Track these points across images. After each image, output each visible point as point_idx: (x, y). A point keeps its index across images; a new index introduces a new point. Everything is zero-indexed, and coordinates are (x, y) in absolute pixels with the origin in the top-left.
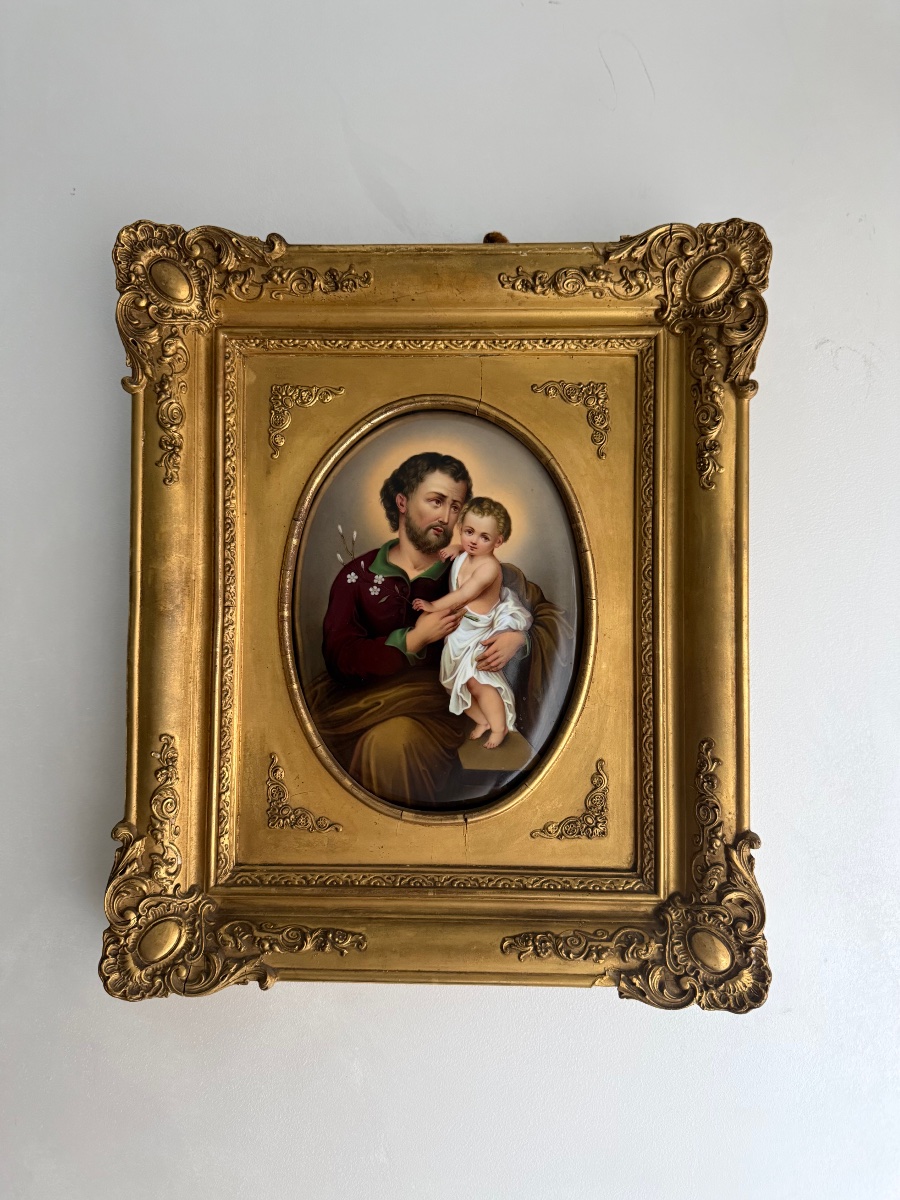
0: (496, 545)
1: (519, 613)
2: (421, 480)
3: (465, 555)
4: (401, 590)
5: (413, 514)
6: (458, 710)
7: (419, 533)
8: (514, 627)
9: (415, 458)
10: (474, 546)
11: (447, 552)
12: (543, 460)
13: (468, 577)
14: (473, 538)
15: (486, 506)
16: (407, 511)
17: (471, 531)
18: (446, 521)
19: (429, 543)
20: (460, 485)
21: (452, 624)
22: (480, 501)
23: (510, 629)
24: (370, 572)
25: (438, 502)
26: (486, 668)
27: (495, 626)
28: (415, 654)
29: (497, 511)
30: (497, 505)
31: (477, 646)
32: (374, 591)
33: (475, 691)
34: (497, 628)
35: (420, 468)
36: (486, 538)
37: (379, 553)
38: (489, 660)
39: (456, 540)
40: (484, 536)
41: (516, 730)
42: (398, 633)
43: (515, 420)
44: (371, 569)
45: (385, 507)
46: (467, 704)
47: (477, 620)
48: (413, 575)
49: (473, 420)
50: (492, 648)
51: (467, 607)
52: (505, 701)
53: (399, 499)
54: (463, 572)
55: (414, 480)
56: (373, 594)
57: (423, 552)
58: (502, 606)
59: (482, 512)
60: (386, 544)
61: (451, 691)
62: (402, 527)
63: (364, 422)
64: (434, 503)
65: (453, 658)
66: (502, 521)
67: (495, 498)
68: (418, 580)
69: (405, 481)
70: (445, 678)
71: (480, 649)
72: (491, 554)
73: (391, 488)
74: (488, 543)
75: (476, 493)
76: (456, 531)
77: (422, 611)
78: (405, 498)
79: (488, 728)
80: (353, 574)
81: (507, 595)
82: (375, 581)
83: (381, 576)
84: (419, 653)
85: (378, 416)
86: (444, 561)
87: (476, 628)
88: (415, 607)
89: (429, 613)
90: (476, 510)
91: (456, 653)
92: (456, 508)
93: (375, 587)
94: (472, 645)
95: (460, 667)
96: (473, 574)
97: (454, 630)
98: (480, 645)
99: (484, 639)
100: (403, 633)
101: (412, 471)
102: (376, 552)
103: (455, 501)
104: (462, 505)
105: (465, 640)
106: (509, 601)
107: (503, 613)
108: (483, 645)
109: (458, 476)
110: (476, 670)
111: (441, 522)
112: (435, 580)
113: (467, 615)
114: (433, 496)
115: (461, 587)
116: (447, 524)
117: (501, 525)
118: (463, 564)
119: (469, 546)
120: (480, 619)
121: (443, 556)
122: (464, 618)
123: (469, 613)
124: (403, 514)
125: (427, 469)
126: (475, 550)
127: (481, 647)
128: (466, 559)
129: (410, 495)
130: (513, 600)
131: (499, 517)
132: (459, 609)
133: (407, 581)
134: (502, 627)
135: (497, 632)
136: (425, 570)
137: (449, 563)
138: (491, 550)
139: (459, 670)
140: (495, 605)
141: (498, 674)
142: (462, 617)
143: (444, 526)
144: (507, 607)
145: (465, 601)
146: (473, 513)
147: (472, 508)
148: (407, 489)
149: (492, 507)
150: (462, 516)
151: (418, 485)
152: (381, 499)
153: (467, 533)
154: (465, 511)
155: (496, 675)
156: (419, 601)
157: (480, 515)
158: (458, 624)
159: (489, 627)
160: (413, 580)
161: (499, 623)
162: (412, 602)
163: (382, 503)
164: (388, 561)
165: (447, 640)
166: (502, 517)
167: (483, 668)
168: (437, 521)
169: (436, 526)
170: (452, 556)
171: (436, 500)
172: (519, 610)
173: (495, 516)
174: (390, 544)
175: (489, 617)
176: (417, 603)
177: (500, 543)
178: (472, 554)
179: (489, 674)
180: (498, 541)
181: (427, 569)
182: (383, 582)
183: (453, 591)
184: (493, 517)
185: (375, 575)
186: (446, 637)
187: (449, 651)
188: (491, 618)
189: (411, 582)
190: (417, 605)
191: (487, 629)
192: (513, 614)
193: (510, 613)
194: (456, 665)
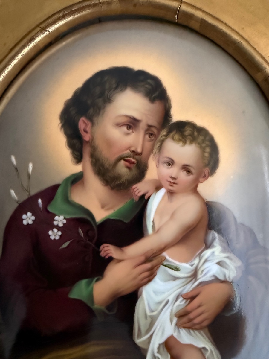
0: (201, 180)
1: (228, 261)
2: (108, 100)
3: (162, 192)
4: (86, 233)
5: (99, 143)
7: (107, 165)
8: (221, 278)
9: (101, 75)
10: (173, 181)
11: (140, 188)
13: (166, 218)
14: (174, 171)
15: (188, 131)
16: (93, 139)
17: (171, 163)
18: (139, 150)
19: (118, 177)
20: (157, 106)
21: (147, 274)
22: (181, 126)
23: (216, 280)
24: (48, 212)
25: (129, 127)
26: (188, 325)
27: (199, 276)
28: (103, 308)
29: (201, 138)
30: (202, 131)
31: (177, 299)
32: (54, 235)
33: (175, 352)
34: (202, 278)
35: (107, 86)
36: (189, 172)
37: (59, 189)
38: (191, 316)
39: (152, 174)
40: (186, 168)
42: (83, 282)
44: (50, 209)
45: (66, 133)
47: (177, 269)
48: (100, 215)
49: (171, 29)
50: (196, 302)
51: (165, 254)
53: (82, 123)
54: (160, 211)
55: (100, 101)
56: (52, 238)
57: (112, 188)
58: (207, 253)
59: (183, 139)
60: (68, 179)
61: (146, 351)
62: (87, 158)
64: (125, 129)
65: (149, 313)
66: (208, 150)
68: (106, 222)
69: (89, 102)
70: (140, 336)
71: (181, 303)
72: (195, 191)
73: (73, 112)
74: (191, 177)
75: (177, 116)
76: (152, 164)
77: (111, 259)
78: (90, 124)
80: (29, 214)
81: (214, 239)
82: (55, 223)
83: (62, 217)
84: (109, 307)
85: (55, 22)
86: (137, 199)
87: (175, 278)
88: (102, 254)
89: (120, 261)
90: (177, 136)
91: (153, 307)
92: (151, 135)
93: (55, 230)
94: (171, 298)
95: (157, 325)
96: (173, 215)
97: (149, 281)
98: (181, 299)
99: (185, 292)
100: (89, 284)
101: (98, 90)
102: (55, 188)
103: (150, 126)
104: (159, 131)
105: (163, 293)
106: (216, 247)
107: (209, 261)
108: (184, 299)
109: (154, 96)
110: (177, 327)
111: (133, 152)
112: (126, 221)
113: (165, 263)
114: (124, 120)
115: (158, 231)
116: (140, 154)
117: (206, 155)
118: (161, 202)
119: (168, 181)
120: (180, 268)
121: (136, 193)
122: (162, 267)
123: (168, 261)
124: (88, 142)
125: (116, 88)
126: (175, 185)
127: (182, 300)
128: (164, 197)
129: (95, 119)
130: (221, 245)
131: (204, 145)
132: (156, 256)
133: (92, 222)
134: (207, 278)
135: (201, 283)
136: (114, 210)
137: (144, 201)
138: (194, 186)
139: (156, 328)
140: (199, 251)
141: (202, 332)
142: (159, 266)
143: (137, 157)
144: (213, 253)
145: (163, 246)
146: (172, 141)
147: (172, 134)
148: (91, 111)
149: (196, 133)
150: (158, 144)
151: (104, 107)
152: (60, 125)
153: (165, 165)
154: (162, 138)
155: (200, 333)
156: (107, 247)
157: (181, 144)
158: (155, 274)
159: (192, 278)
160: (100, 222)
161: (204, 273)
162: (99, 247)
163: (62, 130)
164: (70, 199)
165: (142, 292)
166: (207, 146)
167: (184, 325)
168: (128, 151)
169: (127, 157)
170: (147, 193)
171: (128, 125)
172: (228, 257)
173: (199, 144)
174: (72, 178)
175: (192, 266)
176: (106, 249)
177: (206, 177)
178: (172, 191)
179: (192, 332)
180: (203, 175)
181: (117, 209)
182: (64, 224)
183: (148, 235)
184: (197, 145)
185: (55, 215)
186: (141, 289)
187: (144, 303)
188: (194, 266)
189: (98, 224)
190: (105, 251)
191: (189, 279)
192: (221, 261)
193: (217, 261)
194: (153, 321)
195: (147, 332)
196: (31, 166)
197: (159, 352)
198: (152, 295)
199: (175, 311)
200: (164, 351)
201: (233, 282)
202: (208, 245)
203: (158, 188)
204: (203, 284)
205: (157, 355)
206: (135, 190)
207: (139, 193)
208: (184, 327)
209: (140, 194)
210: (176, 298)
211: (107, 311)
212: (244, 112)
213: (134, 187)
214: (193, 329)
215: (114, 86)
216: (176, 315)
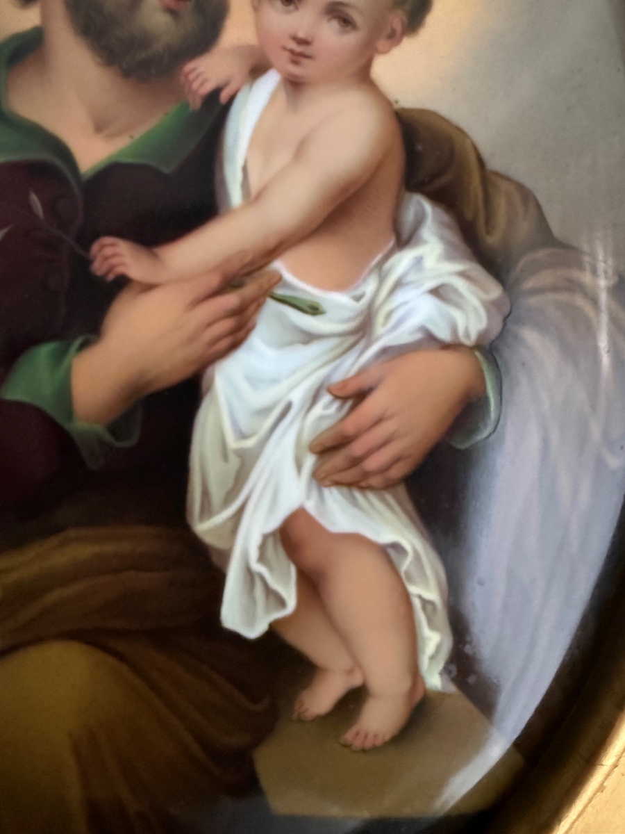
0: (381, 44)
1: (461, 285)
3: (270, 82)
6: (251, 620)
8: (444, 334)
11: (206, 71)
13: (283, 157)
14: (301, 20)
19: (145, 41)
21: (226, 325)
23: (429, 340)
26: (349, 475)
27: (379, 328)
28: (99, 428)
31: (315, 398)
33: (312, 555)
36: (346, 22)
38: (357, 448)
39: (238, 30)
40: (337, 12)
41: (452, 688)
42: (42, 354)
46: (282, 603)
47: (314, 310)
48: (90, 153)
50: (371, 406)
51: (278, 265)
52: (413, 589)
54: (263, 140)
57: (126, 74)
58: (403, 261)
61: (225, 555)
65: (233, 443)
70: (207, 511)
72: (363, 77)
74: (352, 39)
77: (122, 282)
79: (357, 681)
81: (419, 221)
84: (117, 427)
86: (196, 104)
88: (98, 268)
89: (148, 287)
91: (245, 423)
94: (298, 396)
95: (258, 478)
97: (235, 346)
98: (326, 398)
99: (338, 377)
100: (59, 357)
105: (275, 381)
106: (425, 242)
107: (407, 284)
108: (336, 397)
110: (314, 482)
112: (167, 170)
113: (280, 292)
118: (266, 110)
119: (284, 49)
120: (324, 306)
121: (195, 85)
123: (288, 286)
126: (305, 61)
127: (331, 403)
128: (274, 97)
130: (442, 238)
132: (254, 271)
133: (69, 175)
134: (404, 334)
135: (385, 351)
136: (132, 137)
137: (218, 110)
138: (360, 64)
139: (256, 485)
140: (379, 257)
141: (389, 497)
142: (262, 299)
144: (419, 261)
145: (272, 242)
155: (383, 500)
156: (112, 245)
158: (250, 324)
159: (355, 337)
160: (90, 174)
162: (87, 246)
164: (4, 108)
165: (212, 382)
167: (337, 477)
170: (226, 84)
172: (462, 274)
174: (11, 47)
175: (357, 299)
176: (108, 251)
177: (395, 37)
178: (296, 76)
179: (358, 494)
180: (388, 31)
181: (140, 132)
183: (229, 210)
186: (209, 371)
187: (218, 417)
188: (364, 301)
189: (84, 179)
190: (106, 258)
191: (351, 340)
192: (442, 286)
193: (432, 284)
194: (245, 464)
195: (228, 500)
197: (262, 558)
198: (245, 387)
199: (308, 436)
200: (278, 554)
201: (478, 346)
202: (405, 236)
203: (257, 70)
204: (392, 354)
205: (257, 567)
206: (191, 77)
207: (202, 84)
208: (337, 484)
209: (208, 88)
210: (312, 393)
211: (108, 438)
213: (190, 66)
214: (363, 489)
216: (312, 449)
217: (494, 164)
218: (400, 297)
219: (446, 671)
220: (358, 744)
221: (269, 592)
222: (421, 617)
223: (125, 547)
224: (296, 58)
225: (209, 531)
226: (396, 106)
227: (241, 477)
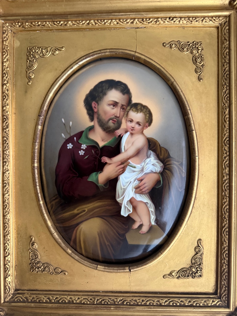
0: (145, 128)
1: (157, 164)
2: (105, 94)
3: (128, 133)
4: (95, 152)
5: (101, 112)
6: (125, 214)
7: (104, 122)
8: (154, 171)
9: (101, 83)
10: (133, 129)
11: (119, 132)
12: (169, 83)
13: (130, 145)
14: (133, 124)
15: (139, 107)
16: (98, 110)
17: (131, 121)
18: (118, 116)
19: (109, 128)
20: (126, 97)
21: (122, 169)
22: (136, 105)
23: (152, 172)
24: (79, 143)
25: (114, 106)
26: (140, 192)
27: (144, 170)
28: (103, 185)
29: (145, 110)
30: (145, 107)
31: (135, 180)
32: (81, 153)
33: (134, 204)
34: (145, 171)
35: (104, 88)
36: (140, 125)
37: (84, 134)
38: (141, 188)
39: (124, 126)
40: (138, 123)
41: (156, 224)
42: (94, 174)
43: (155, 61)
44: (79, 142)
45: (86, 109)
46: (130, 211)
47: (135, 167)
48: (101, 144)
49: (132, 63)
50: (143, 182)
51: (129, 161)
52: (150, 209)
53: (94, 104)
54: (127, 142)
55: (101, 95)
56: (81, 154)
57: (107, 132)
58: (148, 160)
59: (137, 111)
60: (87, 128)
61: (122, 204)
62: (96, 120)
63: (75, 63)
64: (112, 106)
65: (123, 187)
66: (148, 115)
67: (144, 103)
68: (104, 147)
69: (97, 95)
70: (119, 197)
71: (137, 183)
72: (142, 133)
73: (90, 99)
74: (140, 127)
75: (134, 101)
76: (124, 121)
77: (106, 163)
78: (97, 104)
79: (141, 223)
80: (70, 144)
81: (150, 154)
82: (82, 148)
83: (85, 145)
84: (105, 185)
85: (82, 61)
86: (117, 137)
87: (134, 171)
88: (102, 161)
89: (110, 164)
90: (134, 110)
91: (124, 184)
92: (123, 109)
93: (82, 151)
94: (132, 180)
96: (133, 144)
97: (123, 173)
98: (137, 180)
99: (138, 177)
100: (97, 174)
101: (100, 89)
102: (82, 132)
103: (123, 105)
104: (127, 107)
105: (129, 178)
106: (151, 157)
107: (149, 164)
109: (124, 92)
110: (135, 193)
111: (116, 116)
112: (113, 147)
113: (130, 165)
114: (111, 103)
115: (126, 150)
116: (119, 117)
117: (147, 117)
118: (127, 138)
119: (130, 129)
120: (136, 167)
121: (117, 134)
122: (128, 167)
123: (131, 164)
124: (96, 112)
125: (108, 89)
126: (133, 131)
128: (129, 135)
129: (99, 102)
130: (154, 157)
131: (146, 113)
132: (126, 162)
133: (98, 147)
134: (148, 171)
135: (145, 173)
137: (120, 138)
138: (142, 131)
139: (126, 193)
140: (144, 159)
143: (117, 118)
144: (150, 160)
145: (128, 157)
146: (132, 111)
147: (132, 109)
148: (97, 99)
149: (142, 108)
150: (126, 113)
151: (103, 97)
152: (84, 105)
153: (129, 122)
154: (128, 110)
155: (145, 196)
156: (105, 158)
157: (136, 113)
158: (125, 169)
159: (141, 171)
160: (101, 147)
161: (147, 169)
162: (101, 158)
163: (85, 107)
164: (88, 137)
165: (119, 178)
166: (148, 113)
167: (138, 192)
168: (113, 116)
169: (113, 118)
170: (122, 134)
171: (113, 105)
172: (157, 162)
173: (144, 113)
174: (89, 128)
175: (141, 166)
176: (104, 159)
177: (147, 127)
178: (132, 133)
179: (141, 195)
180: (146, 126)
181: (108, 141)
182: (86, 148)
183: (122, 153)
184: (143, 113)
185: (82, 144)
186: (119, 176)
187: (120, 183)
188: (142, 166)
191: (140, 172)
192: (154, 164)
193: (152, 164)
194: (124, 191)
195: (122, 196)
196: (71, 123)
197: (127, 204)
198: (124, 179)
199: (134, 186)
200: (129, 204)
201: (159, 173)
202: (148, 157)
203: (126, 132)
204: (146, 174)
205: (126, 206)
206: (116, 133)
208: (138, 193)
210: (134, 179)
211: (104, 187)
212: (163, 99)
213: (116, 131)
214: (142, 194)
215: (107, 88)
216: (134, 188)
217: (161, 146)
218: (148, 166)
219: (155, 222)
220: (141, 233)
221: (128, 209)
222: (151, 213)
223: (106, 203)
224: (132, 130)
225: (119, 200)
226: (147, 137)
227: (124, 192)
